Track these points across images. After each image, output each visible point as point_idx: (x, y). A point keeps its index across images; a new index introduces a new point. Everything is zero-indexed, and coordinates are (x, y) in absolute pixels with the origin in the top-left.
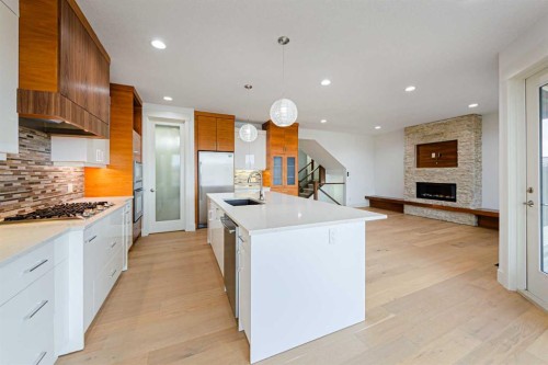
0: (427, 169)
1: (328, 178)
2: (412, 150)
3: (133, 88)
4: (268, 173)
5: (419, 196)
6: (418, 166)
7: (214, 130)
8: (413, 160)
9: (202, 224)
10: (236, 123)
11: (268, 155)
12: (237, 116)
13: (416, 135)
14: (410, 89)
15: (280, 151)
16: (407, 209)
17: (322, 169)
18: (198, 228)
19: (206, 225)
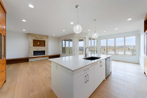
0: (37, 47)
5: (34, 55)
6: (34, 46)
13: (34, 37)
16: (30, 60)
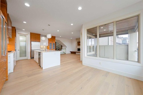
1: (63, 48)
2: (77, 43)
3: (15, 27)
4: (49, 47)
5: (78, 51)
6: (78, 45)
7: (35, 37)
8: (77, 44)
9: (32, 58)
10: (41, 36)
11: (49, 43)
12: (41, 34)
13: (77, 40)
14: (72, 33)
15: (51, 42)
16: (76, 53)
17: (62, 46)
18: (31, 58)
19: (33, 58)
